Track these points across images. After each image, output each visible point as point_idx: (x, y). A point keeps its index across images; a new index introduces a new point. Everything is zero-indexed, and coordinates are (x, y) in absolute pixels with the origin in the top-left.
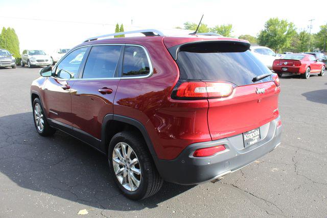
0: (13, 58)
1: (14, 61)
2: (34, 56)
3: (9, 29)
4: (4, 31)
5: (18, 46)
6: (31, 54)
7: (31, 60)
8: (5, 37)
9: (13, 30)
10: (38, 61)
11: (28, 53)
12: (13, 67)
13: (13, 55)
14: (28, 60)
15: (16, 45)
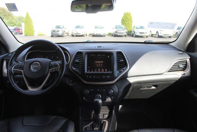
0: (126, 31)
1: (126, 32)
2: (138, 30)
3: (127, 13)
4: (125, 14)
5: (132, 23)
6: (137, 28)
7: (136, 32)
8: (125, 18)
9: (130, 13)
10: (140, 33)
11: (135, 27)
12: (125, 36)
13: (126, 29)
14: (135, 32)
15: (130, 23)
